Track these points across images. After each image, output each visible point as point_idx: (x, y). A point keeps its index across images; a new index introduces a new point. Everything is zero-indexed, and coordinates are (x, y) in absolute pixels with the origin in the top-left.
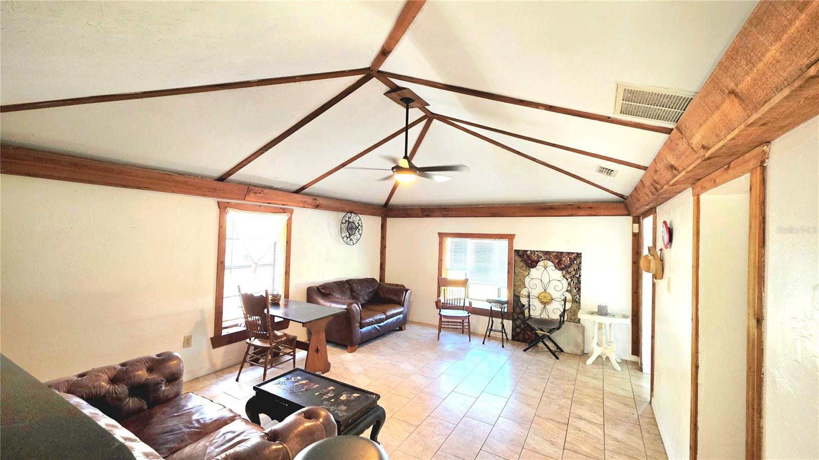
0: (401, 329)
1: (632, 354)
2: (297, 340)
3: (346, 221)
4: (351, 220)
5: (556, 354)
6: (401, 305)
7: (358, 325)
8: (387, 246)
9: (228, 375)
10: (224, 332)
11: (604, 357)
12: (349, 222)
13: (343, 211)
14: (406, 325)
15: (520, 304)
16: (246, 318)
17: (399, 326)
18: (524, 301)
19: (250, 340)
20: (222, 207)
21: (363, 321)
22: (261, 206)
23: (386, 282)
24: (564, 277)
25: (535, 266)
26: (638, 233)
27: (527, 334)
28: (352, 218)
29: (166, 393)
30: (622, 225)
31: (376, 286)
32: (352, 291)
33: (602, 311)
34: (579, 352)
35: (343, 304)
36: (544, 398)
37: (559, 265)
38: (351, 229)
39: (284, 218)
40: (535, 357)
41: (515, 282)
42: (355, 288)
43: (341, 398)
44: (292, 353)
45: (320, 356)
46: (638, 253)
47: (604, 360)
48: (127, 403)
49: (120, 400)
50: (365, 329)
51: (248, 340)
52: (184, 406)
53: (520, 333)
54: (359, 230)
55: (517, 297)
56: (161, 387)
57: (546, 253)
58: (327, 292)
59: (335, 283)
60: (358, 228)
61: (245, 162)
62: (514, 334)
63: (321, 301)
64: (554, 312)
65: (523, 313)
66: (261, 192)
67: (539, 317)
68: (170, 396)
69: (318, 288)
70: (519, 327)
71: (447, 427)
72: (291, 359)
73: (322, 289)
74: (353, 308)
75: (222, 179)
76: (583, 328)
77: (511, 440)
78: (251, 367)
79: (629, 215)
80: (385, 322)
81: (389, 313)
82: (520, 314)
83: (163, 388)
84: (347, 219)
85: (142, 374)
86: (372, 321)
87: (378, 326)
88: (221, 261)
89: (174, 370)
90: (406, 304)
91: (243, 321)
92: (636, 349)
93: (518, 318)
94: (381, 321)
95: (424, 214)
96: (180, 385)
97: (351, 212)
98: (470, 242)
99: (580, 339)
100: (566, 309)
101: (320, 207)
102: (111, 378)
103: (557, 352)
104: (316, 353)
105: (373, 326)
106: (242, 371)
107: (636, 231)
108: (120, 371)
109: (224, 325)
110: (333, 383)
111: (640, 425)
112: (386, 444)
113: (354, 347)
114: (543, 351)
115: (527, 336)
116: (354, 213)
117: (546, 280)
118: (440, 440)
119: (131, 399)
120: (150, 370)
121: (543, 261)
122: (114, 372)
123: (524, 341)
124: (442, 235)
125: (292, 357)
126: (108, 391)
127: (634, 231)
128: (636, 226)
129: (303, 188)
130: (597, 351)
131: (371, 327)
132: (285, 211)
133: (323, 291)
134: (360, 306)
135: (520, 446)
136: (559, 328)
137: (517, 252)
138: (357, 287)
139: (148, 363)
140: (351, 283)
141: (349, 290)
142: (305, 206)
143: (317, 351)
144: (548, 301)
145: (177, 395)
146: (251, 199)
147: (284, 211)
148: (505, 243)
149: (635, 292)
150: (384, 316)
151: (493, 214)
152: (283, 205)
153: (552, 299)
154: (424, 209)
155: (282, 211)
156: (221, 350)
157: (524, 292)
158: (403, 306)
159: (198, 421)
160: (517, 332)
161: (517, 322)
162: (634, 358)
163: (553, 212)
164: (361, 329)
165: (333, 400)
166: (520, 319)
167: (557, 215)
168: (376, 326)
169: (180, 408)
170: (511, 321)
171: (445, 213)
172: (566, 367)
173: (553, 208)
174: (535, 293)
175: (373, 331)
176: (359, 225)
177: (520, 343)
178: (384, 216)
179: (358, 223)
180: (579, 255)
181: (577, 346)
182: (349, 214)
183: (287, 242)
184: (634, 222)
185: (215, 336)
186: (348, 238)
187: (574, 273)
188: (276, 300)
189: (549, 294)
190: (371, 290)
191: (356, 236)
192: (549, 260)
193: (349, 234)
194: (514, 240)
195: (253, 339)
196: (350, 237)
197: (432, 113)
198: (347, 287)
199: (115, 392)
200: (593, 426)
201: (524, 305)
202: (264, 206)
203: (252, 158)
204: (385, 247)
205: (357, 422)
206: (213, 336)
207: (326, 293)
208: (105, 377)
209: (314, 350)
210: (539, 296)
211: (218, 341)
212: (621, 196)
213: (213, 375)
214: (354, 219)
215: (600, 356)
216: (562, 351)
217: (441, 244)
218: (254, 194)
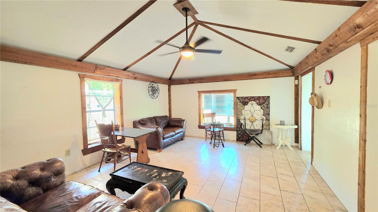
0: (182, 140)
1: (295, 143)
2: (131, 147)
3: (151, 86)
4: (153, 86)
5: (261, 145)
6: (182, 128)
7: (162, 138)
8: (171, 99)
9: (94, 169)
10: (89, 147)
11: (284, 145)
12: (153, 87)
13: (149, 81)
14: (185, 138)
15: (240, 123)
16: (101, 138)
17: (182, 139)
18: (242, 122)
19: (105, 149)
20: (82, 78)
21: (164, 136)
22: (104, 77)
23: (172, 117)
24: (261, 108)
25: (247, 104)
26: (298, 84)
27: (244, 137)
28: (153, 85)
29: (54, 183)
30: (290, 81)
31: (168, 119)
32: (156, 122)
33: (282, 123)
34: (270, 144)
35: (154, 128)
36: (261, 166)
37: (259, 103)
38: (154, 91)
39: (117, 84)
40: (250, 147)
41: (237, 113)
42: (158, 120)
43: (162, 175)
44: (129, 155)
45: (144, 155)
46: (297, 94)
48: (28, 191)
49: (22, 189)
50: (165, 141)
51: (103, 150)
52: (67, 189)
53: (241, 137)
54: (158, 91)
55: (238, 120)
56: (51, 179)
57: (253, 97)
58: (144, 123)
59: (148, 118)
60: (157, 90)
61: (93, 49)
62: (238, 138)
63: (141, 127)
64: (257, 126)
66: (104, 69)
67: (250, 129)
68: (58, 184)
69: (139, 121)
70: (239, 134)
71: (218, 185)
73: (141, 121)
74: (159, 130)
75: (80, 60)
76: (272, 132)
77: (253, 189)
78: (106, 164)
79: (293, 76)
80: (175, 136)
81: (177, 132)
82: (240, 128)
83: (53, 180)
84: (151, 85)
85: (37, 172)
86: (169, 136)
87: (172, 138)
88: (83, 107)
89: (59, 168)
90: (184, 127)
91: (100, 140)
92: (297, 139)
93: (239, 130)
94: (173, 136)
95: (190, 82)
96: (64, 177)
97: (153, 82)
98: (213, 95)
99: (270, 137)
100: (263, 124)
101: (137, 78)
102: (15, 177)
104: (142, 153)
105: (169, 138)
106: (101, 166)
107: (297, 83)
108: (20, 172)
109: (89, 143)
110: (156, 168)
111: (311, 175)
113: (161, 150)
114: (253, 145)
115: (244, 139)
116: (155, 82)
117: (252, 111)
118: (216, 193)
119: (30, 188)
120: (42, 169)
121: (251, 101)
122: (16, 173)
124: (200, 92)
125: (129, 157)
126: (13, 185)
127: (296, 84)
128: (297, 81)
129: (127, 68)
130: (281, 142)
131: (168, 139)
132: (118, 80)
133: (142, 123)
134: (162, 129)
135: (258, 191)
136: (261, 133)
137: (238, 98)
138: (159, 120)
139: (40, 165)
140: (156, 118)
141: (155, 122)
142: (129, 78)
143: (143, 152)
144: (254, 121)
145: (63, 183)
146: (98, 73)
147: (117, 80)
148: (232, 94)
149: (296, 113)
150: (174, 133)
151: (226, 80)
152: (117, 77)
153: (256, 120)
154: (190, 79)
155: (116, 80)
156: (89, 156)
157: (242, 117)
158: (183, 128)
159: (77, 197)
160: (239, 137)
161: (239, 132)
163: (256, 77)
164: (163, 140)
165: (158, 177)
166: (240, 130)
167: (258, 78)
168: (170, 138)
169: (64, 190)
170: (236, 132)
171: (201, 81)
172: (264, 151)
173: (256, 75)
174: (247, 117)
175: (170, 141)
176: (158, 89)
177: (241, 142)
178: (169, 84)
179: (157, 88)
180: (269, 97)
181: (269, 140)
182: (152, 83)
183: (120, 97)
184: (295, 79)
185: (84, 149)
186: (152, 95)
187: (266, 106)
188: (117, 128)
189: (254, 117)
190: (166, 121)
191: (156, 94)
192: (254, 101)
193: (153, 93)
194: (236, 92)
195: (106, 149)
196: (153, 95)
197: (198, 21)
198: (154, 120)
199: (18, 184)
200: (290, 178)
201: (242, 124)
202: (106, 77)
203: (96, 46)
204: (171, 100)
205: (174, 188)
206: (83, 149)
207: (143, 123)
208: (11, 176)
209: (141, 152)
210: (249, 119)
211: (86, 151)
212: (290, 66)
213: (85, 169)
214: (155, 85)
215: (282, 145)
216: (262, 144)
217: (199, 96)
218: (99, 70)
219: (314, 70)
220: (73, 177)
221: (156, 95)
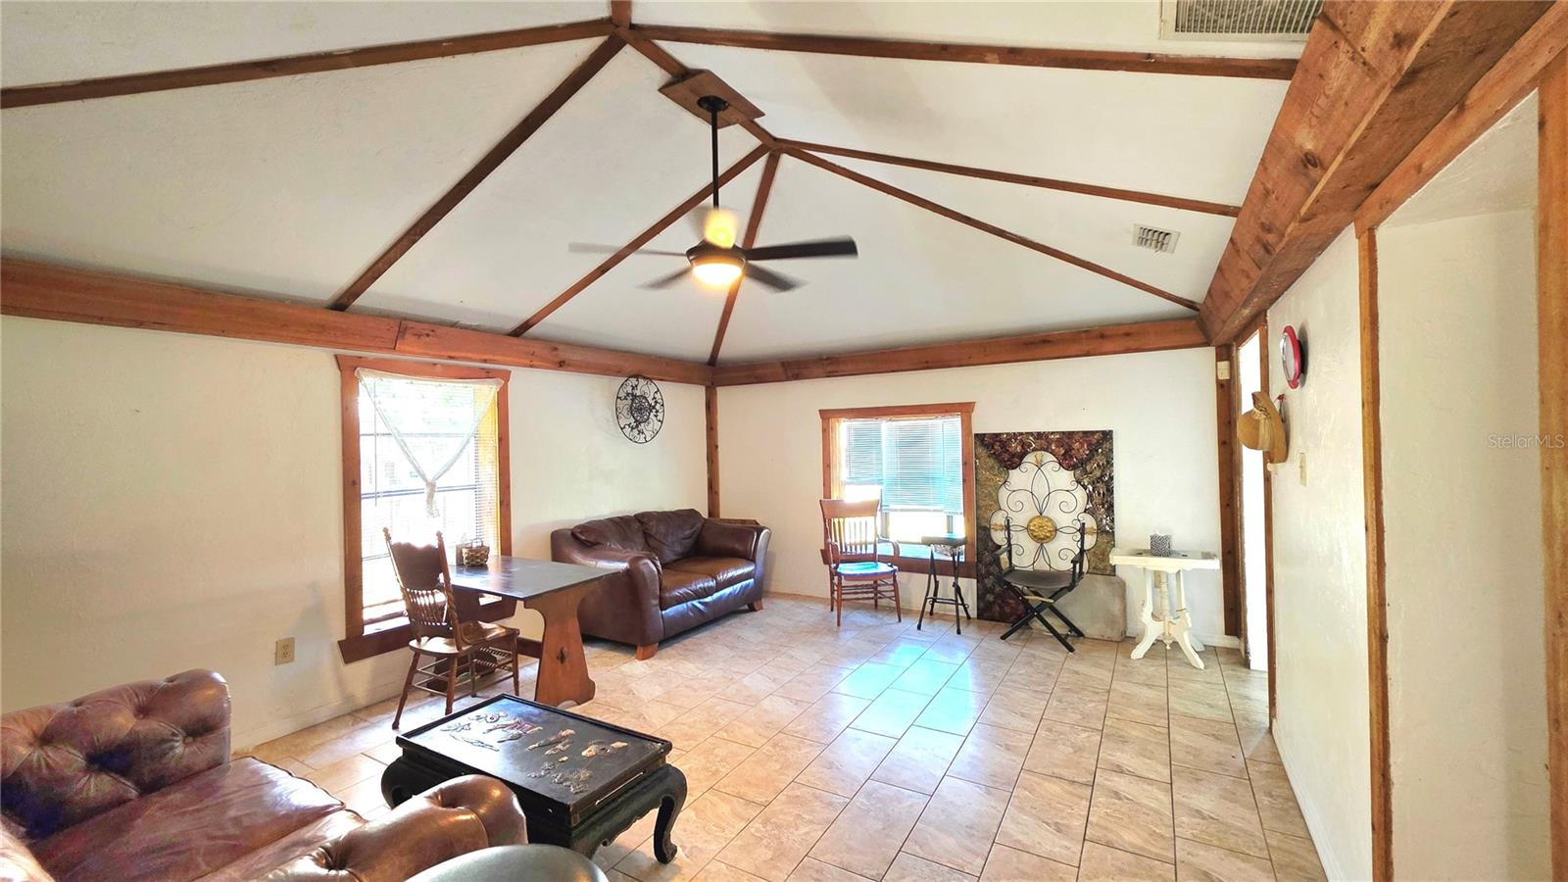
0: (752, 609)
1: (1226, 633)
2: (520, 636)
3: (628, 394)
4: (638, 392)
5: (1069, 641)
6: (748, 559)
7: (656, 602)
8: (719, 444)
9: (379, 717)
10: (369, 630)
11: (1168, 642)
12: (635, 397)
13: (618, 373)
14: (763, 600)
15: (990, 544)
16: (406, 597)
17: (749, 602)
18: (999, 537)
19: (419, 641)
20: (348, 371)
21: (667, 595)
22: (435, 364)
23: (722, 516)
24: (1078, 482)
25: (1019, 465)
26: (1228, 381)
27: (1009, 604)
28: (639, 388)
29: (185, 762)
30: (1197, 365)
31: (699, 525)
32: (647, 535)
33: (1160, 547)
34: (1115, 636)
35: (621, 560)
36: (1042, 732)
37: (1067, 461)
38: (639, 412)
39: (488, 391)
40: (1024, 649)
41: (980, 500)
42: (654, 530)
43: (584, 753)
44: (510, 665)
45: (568, 668)
46: (1230, 422)
47: (1168, 647)
48: (82, 789)
49: (63, 780)
50: (670, 611)
51: (414, 643)
52: (219, 788)
53: (994, 602)
54: (657, 412)
55: (983, 532)
56: (172, 748)
57: (1039, 436)
58: (592, 539)
59: (611, 520)
60: (654, 407)
61: (380, 265)
62: (982, 605)
63: (578, 557)
64: (1060, 555)
65: (997, 561)
66: (431, 333)
67: (1030, 569)
68: (197, 768)
69: (573, 534)
70: (991, 591)
71: (830, 804)
72: (510, 677)
73: (581, 533)
74: (642, 567)
75: (342, 304)
76: (1122, 585)
77: (968, 827)
79: (1207, 344)
80: (716, 595)
81: (723, 577)
82: (991, 564)
83: (179, 748)
84: (630, 390)
85: (123, 723)
86: (687, 593)
87: (700, 603)
88: (351, 480)
89: (205, 709)
90: (760, 557)
91: (402, 607)
92: (1235, 622)
93: (989, 573)
94: (708, 592)
95: (790, 374)
96: (225, 740)
97: (637, 376)
98: (887, 427)
99: (1116, 608)
100: (1085, 548)
101: (569, 365)
102: (40, 733)
103: (1070, 638)
104: (559, 662)
105: (689, 603)
107: (1224, 376)
108: (62, 717)
109: (367, 615)
110: (571, 721)
111: (1249, 779)
112: (692, 848)
113: (650, 649)
114: (1041, 637)
115: (1007, 610)
116: (645, 378)
117: (1041, 491)
118: (813, 834)
119: (92, 780)
120: (143, 711)
121: (1035, 453)
122: (46, 721)
123: (1002, 618)
124: (826, 415)
125: (511, 673)
126: (27, 766)
127: (1220, 378)
128: (1224, 365)
129: (527, 325)
130: (1152, 631)
131: (684, 605)
132: (490, 375)
133: (583, 538)
134: (659, 564)
135: (988, 839)
136: (1070, 588)
137: (980, 437)
138: (654, 528)
139: (137, 696)
140: (645, 520)
141: (641, 534)
142: (534, 363)
143: (562, 658)
144: (1048, 534)
145: (216, 764)
146: (407, 348)
147: (487, 375)
148: (953, 425)
149: (1228, 505)
150: (712, 583)
151: (927, 362)
152: (485, 361)
153: (1056, 530)
154: (788, 362)
155: (484, 374)
156: (365, 667)
157: (998, 519)
158: (753, 561)
159: (237, 821)
160: (988, 602)
161: (986, 581)
162: (1231, 642)
163: (1048, 349)
164: (662, 610)
165: (565, 758)
166: (992, 574)
167: (1056, 355)
168: (696, 603)
169: (211, 789)
170: (975, 581)
171: (829, 369)
172: (1089, 668)
173: (1049, 341)
174: (1020, 519)
175: (691, 614)
176: (656, 402)
177: (993, 623)
178: (709, 383)
179: (654, 398)
180: (1107, 436)
181: (1111, 622)
182: (633, 381)
183: (500, 440)
184: (1219, 358)
185: (347, 638)
186: (632, 428)
187: (1098, 473)
188: (477, 558)
189: (1050, 520)
190: (688, 532)
191: (651, 425)
192: (1046, 450)
193: (636, 421)
194: (972, 414)
195: (424, 639)
196: (637, 426)
197: (775, 139)
198: (637, 529)
199: (48, 765)
200: (1146, 786)
201: (1000, 547)
202: (442, 365)
203: (392, 254)
204: (717, 447)
205: (614, 805)
206: (342, 636)
207: (588, 542)
208: (26, 732)
209: (554, 656)
210: (1028, 525)
211: (356, 646)
212: (1190, 304)
213: (348, 718)
214: (645, 389)
215: (1158, 642)
216: (1080, 634)
217: (826, 432)
218: (414, 339)
219: (1266, 321)
220: (296, 746)
221: (650, 427)
